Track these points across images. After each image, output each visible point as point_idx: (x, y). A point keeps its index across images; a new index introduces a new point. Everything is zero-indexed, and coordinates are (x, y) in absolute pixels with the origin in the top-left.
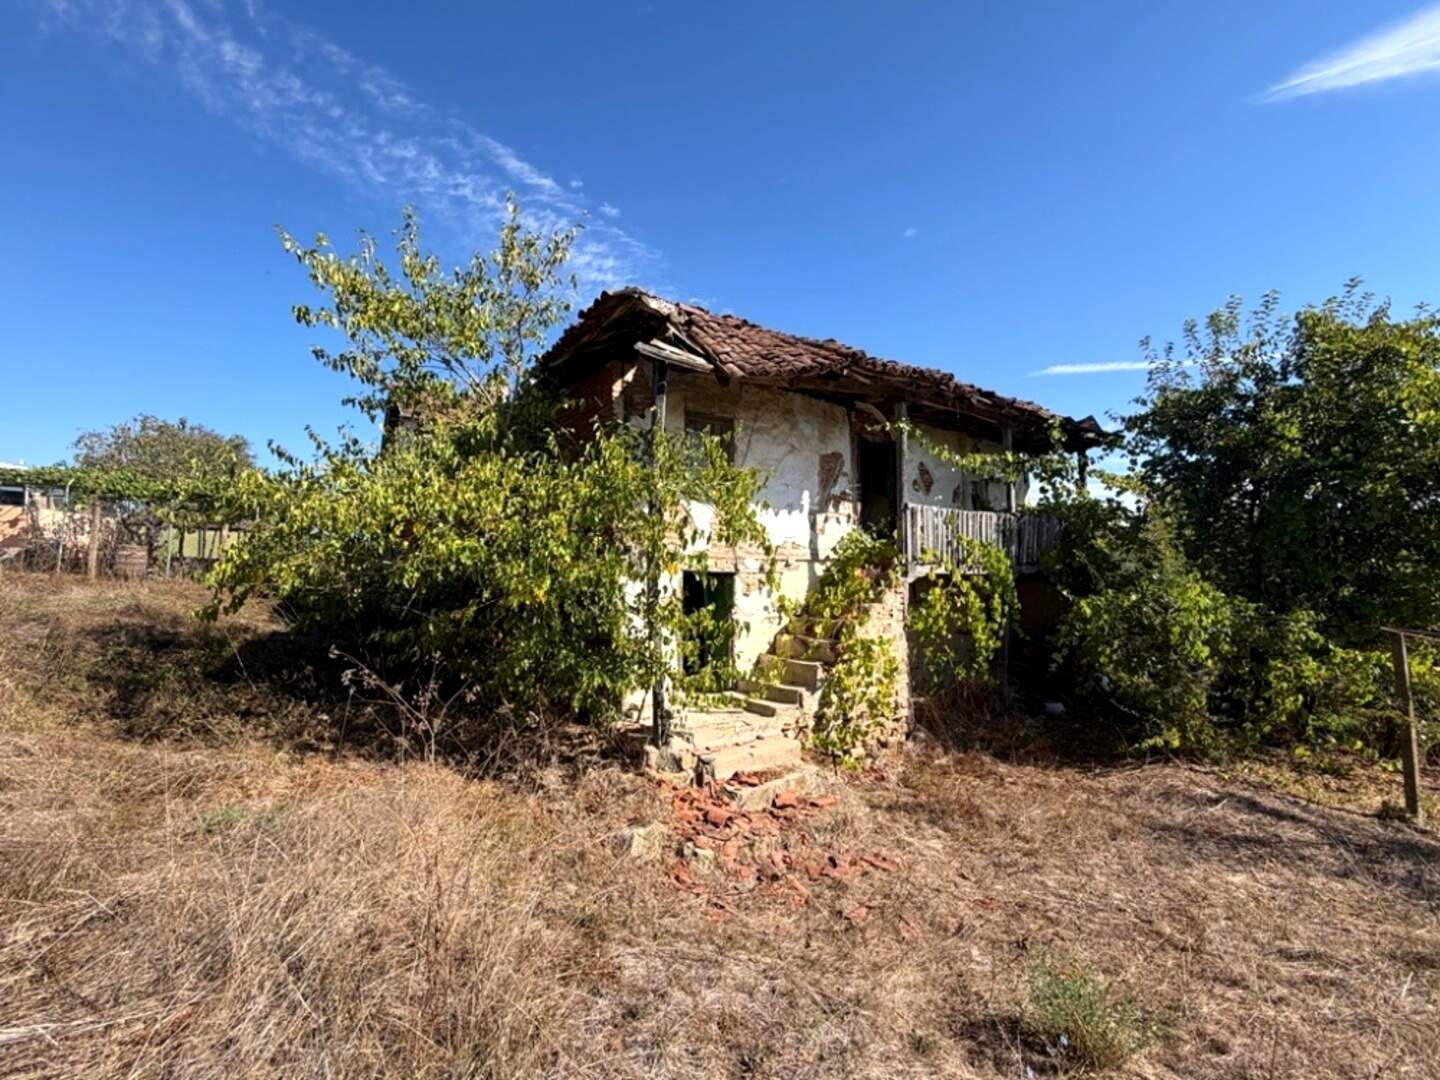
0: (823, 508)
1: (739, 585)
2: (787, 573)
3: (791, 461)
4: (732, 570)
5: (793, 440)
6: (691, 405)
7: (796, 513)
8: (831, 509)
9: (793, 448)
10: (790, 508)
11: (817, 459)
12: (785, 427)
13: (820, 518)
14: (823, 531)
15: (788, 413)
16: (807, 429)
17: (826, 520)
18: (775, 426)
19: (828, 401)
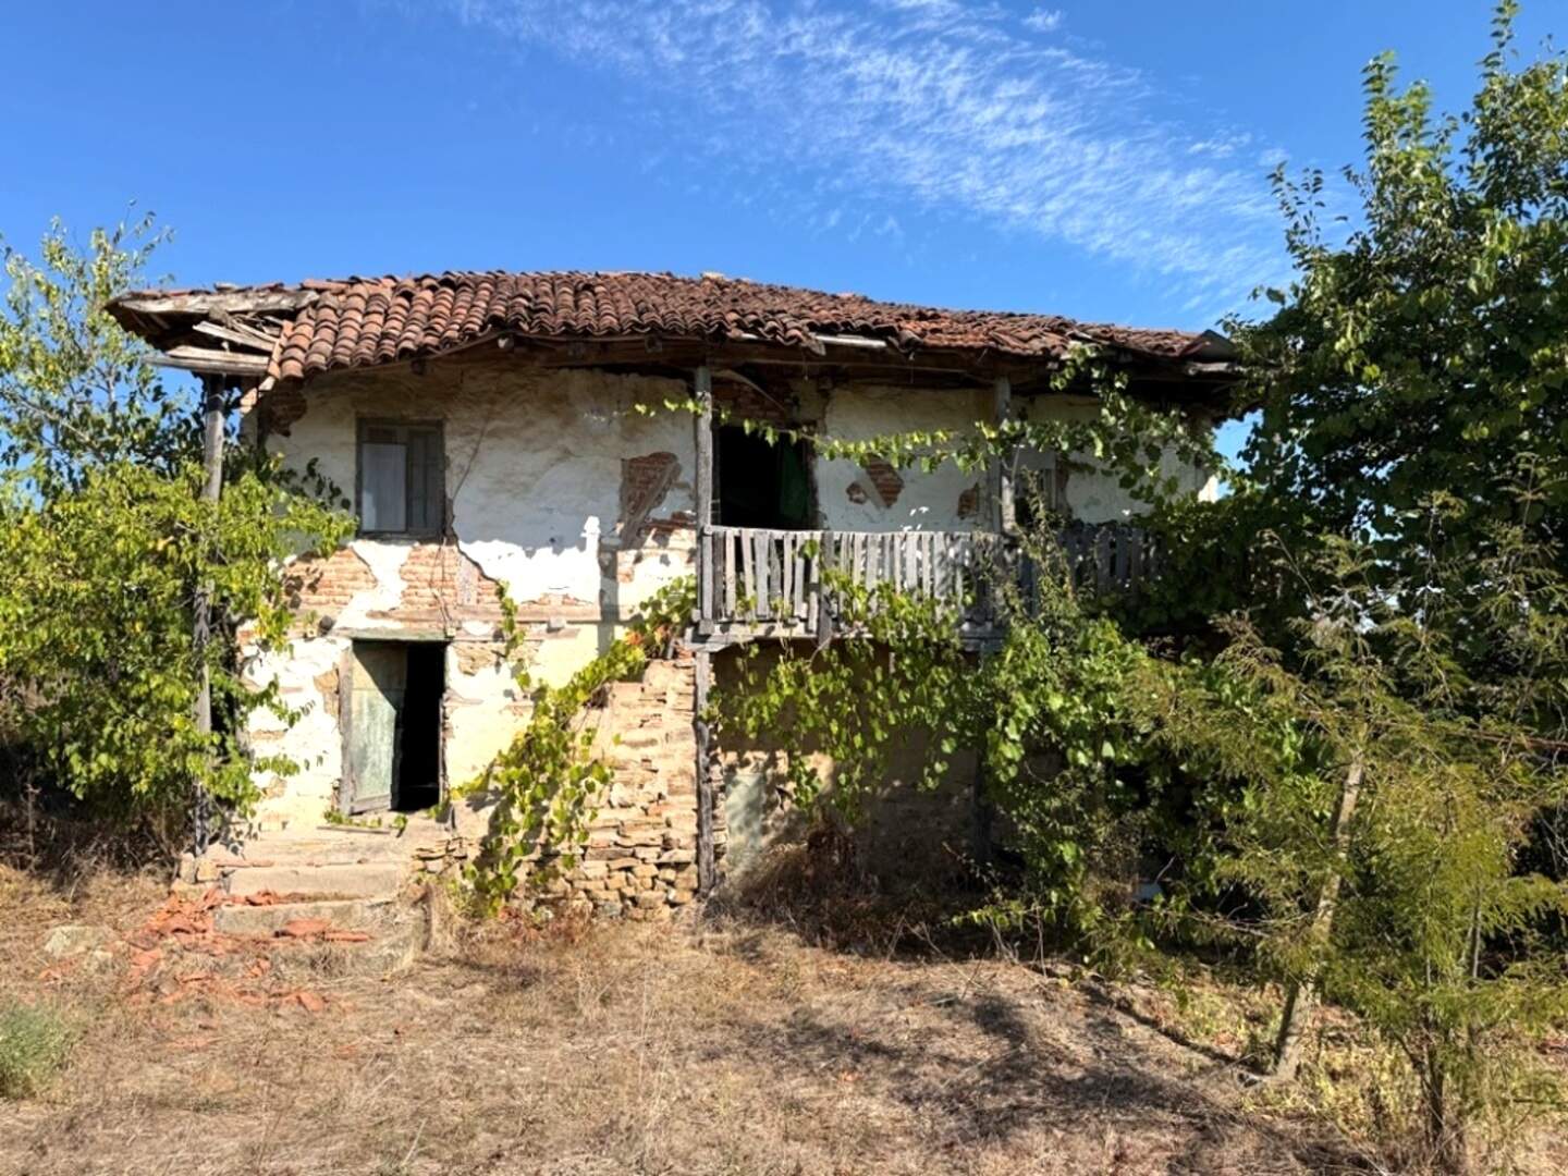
0: (632, 539)
1: (453, 659)
2: (550, 644)
3: (564, 473)
4: (441, 638)
5: (568, 442)
6: (365, 410)
7: (571, 553)
8: (650, 541)
9: (567, 453)
10: (557, 544)
11: (617, 467)
12: (551, 424)
13: (626, 558)
14: (629, 576)
15: (557, 404)
16: (597, 421)
17: (638, 559)
18: (530, 424)
19: (642, 374)
